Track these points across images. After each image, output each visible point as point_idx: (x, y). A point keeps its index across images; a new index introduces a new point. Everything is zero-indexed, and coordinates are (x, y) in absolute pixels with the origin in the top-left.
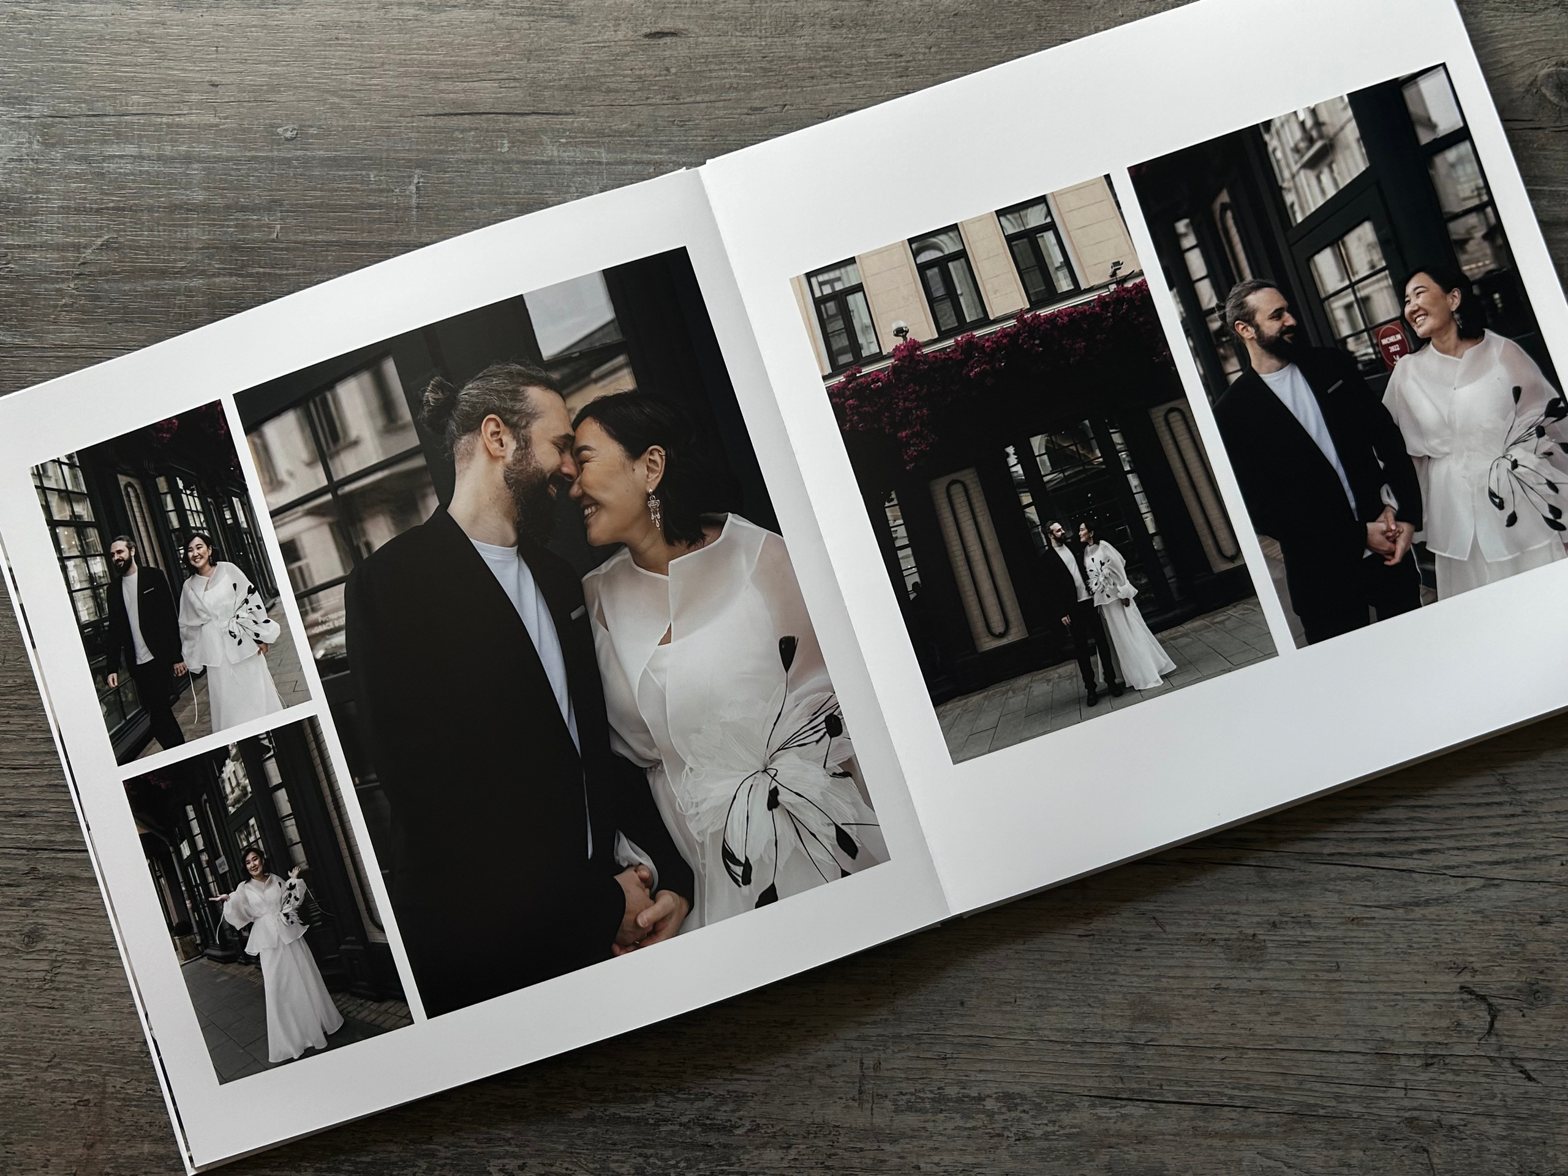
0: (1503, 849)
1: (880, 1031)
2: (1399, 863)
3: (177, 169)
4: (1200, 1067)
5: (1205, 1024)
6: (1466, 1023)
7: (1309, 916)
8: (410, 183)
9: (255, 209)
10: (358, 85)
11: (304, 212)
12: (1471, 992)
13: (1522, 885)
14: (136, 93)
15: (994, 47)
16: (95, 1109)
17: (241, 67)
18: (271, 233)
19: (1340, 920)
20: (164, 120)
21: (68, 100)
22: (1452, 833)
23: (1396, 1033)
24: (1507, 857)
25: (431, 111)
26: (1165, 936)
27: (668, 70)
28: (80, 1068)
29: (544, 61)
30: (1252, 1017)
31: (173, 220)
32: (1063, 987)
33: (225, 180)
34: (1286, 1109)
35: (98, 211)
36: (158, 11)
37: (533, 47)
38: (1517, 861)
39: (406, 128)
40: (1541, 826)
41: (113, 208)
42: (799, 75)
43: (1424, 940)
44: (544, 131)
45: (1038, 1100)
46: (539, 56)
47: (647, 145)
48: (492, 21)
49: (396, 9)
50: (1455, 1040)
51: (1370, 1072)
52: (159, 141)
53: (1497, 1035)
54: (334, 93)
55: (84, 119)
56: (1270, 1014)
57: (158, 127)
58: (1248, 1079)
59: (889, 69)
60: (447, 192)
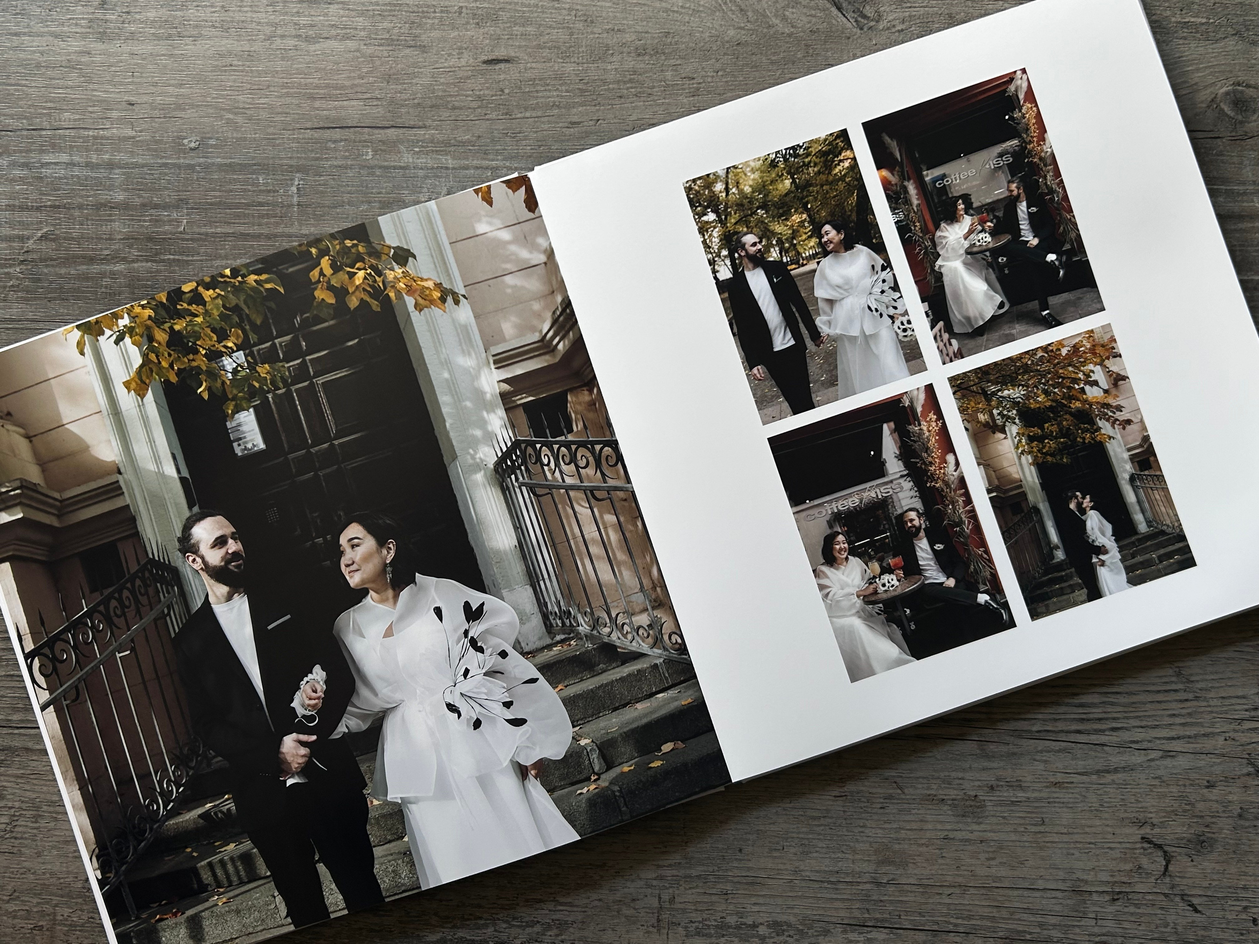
0: (1178, 727)
1: (675, 872)
2: (1094, 738)
3: (102, 174)
4: (931, 901)
5: (936, 867)
6: (1145, 867)
7: (1020, 781)
8: (292, 185)
9: (165, 207)
10: (250, 104)
11: (206, 209)
12: (1150, 842)
13: (1192, 756)
14: (67, 111)
15: (770, 71)
16: (48, 933)
17: (152, 89)
18: (178, 226)
19: (1045, 784)
20: (91, 133)
21: (12, 116)
22: (1137, 714)
23: (1089, 874)
24: (1181, 733)
25: (309, 125)
26: (903, 797)
27: (502, 91)
28: (35, 901)
29: (401, 84)
30: (974, 861)
31: (100, 216)
32: (821, 837)
33: (142, 183)
34: (1001, 934)
35: (38, 209)
36: (83, 43)
37: (391, 72)
38: (1189, 737)
39: (289, 139)
40: (1209, 709)
41: (51, 206)
42: (610, 95)
43: (1113, 800)
44: (401, 142)
45: (801, 927)
46: (398, 79)
47: (485, 153)
48: (358, 50)
49: (279, 41)
50: (1137, 880)
51: (1067, 905)
52: (87, 150)
53: (1170, 876)
54: (229, 111)
55: (25, 133)
56: (988, 859)
57: (86, 139)
58: (969, 911)
59: (684, 89)
60: (322, 192)
